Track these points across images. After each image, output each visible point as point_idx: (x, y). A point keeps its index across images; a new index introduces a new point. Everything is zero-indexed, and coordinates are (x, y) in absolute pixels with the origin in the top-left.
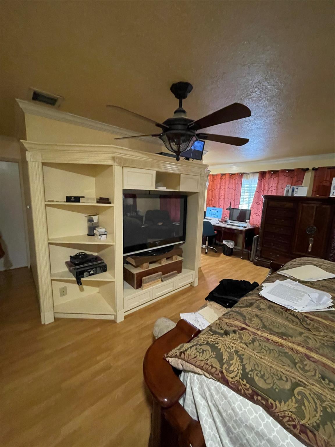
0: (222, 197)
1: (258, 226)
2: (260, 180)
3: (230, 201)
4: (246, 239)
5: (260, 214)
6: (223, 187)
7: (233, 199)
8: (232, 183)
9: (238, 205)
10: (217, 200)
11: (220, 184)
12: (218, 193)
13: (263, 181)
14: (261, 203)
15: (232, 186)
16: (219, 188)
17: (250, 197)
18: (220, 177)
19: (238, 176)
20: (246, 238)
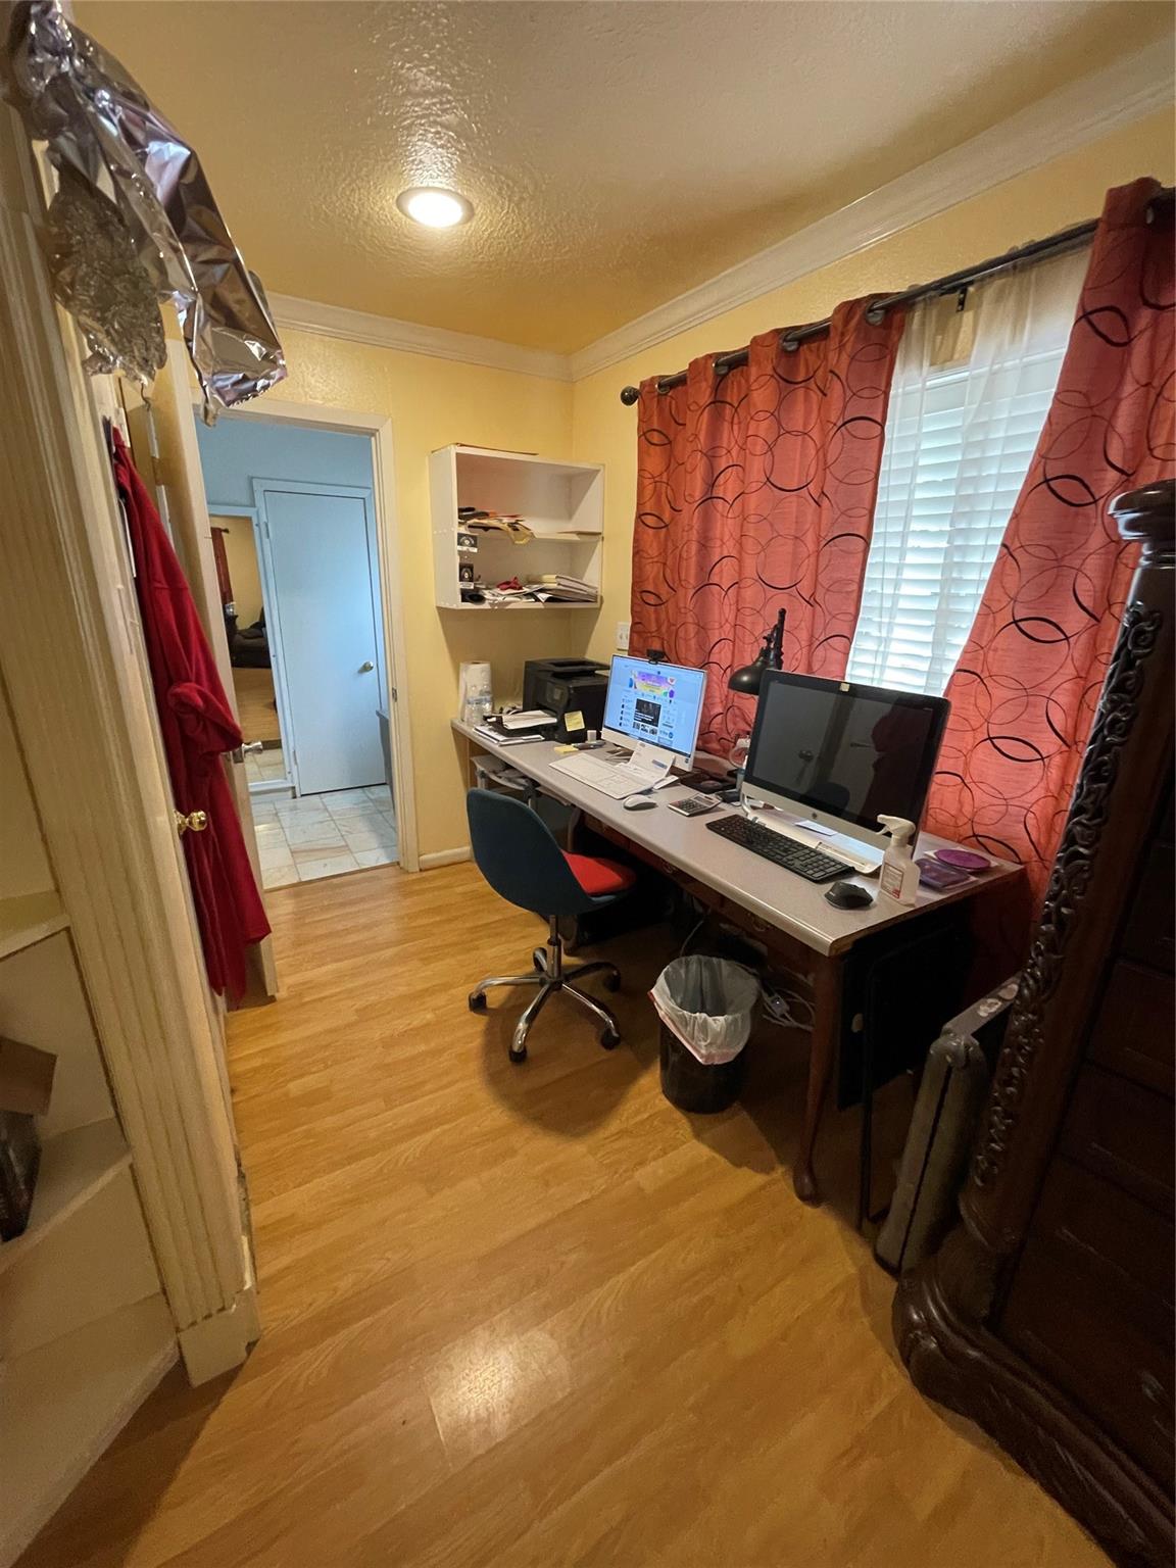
0: (725, 574)
1: (1012, 867)
2: (1103, 321)
3: (781, 601)
4: (856, 1024)
5: (1049, 744)
6: (728, 486)
7: (805, 588)
8: (798, 434)
9: (837, 642)
10: (687, 598)
11: (711, 456)
12: (694, 535)
13: (1140, 348)
14: (1075, 621)
15: (797, 461)
16: (698, 493)
17: (961, 566)
18: (703, 393)
19: (850, 338)
20: (847, 1023)
